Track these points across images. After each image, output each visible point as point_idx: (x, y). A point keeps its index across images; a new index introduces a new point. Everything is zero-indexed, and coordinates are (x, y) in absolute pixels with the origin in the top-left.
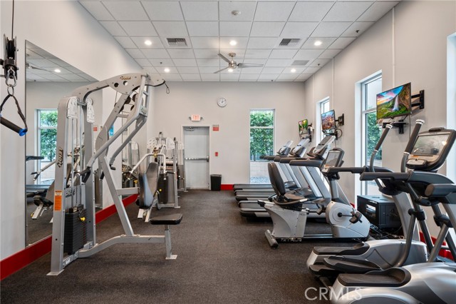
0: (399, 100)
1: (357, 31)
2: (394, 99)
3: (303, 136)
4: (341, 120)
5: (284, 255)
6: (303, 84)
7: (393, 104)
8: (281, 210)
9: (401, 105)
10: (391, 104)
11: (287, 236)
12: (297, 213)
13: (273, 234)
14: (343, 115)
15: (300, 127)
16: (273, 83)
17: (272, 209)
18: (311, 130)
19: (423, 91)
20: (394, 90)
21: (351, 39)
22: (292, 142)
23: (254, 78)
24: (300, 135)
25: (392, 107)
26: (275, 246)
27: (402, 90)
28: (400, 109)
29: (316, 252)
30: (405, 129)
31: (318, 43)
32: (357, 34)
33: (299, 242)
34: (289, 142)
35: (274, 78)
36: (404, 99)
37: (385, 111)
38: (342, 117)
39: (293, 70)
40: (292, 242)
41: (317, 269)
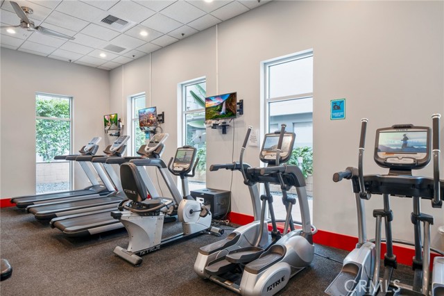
0: (226, 105)
1: (183, 34)
2: (222, 104)
3: (110, 132)
4: (161, 118)
5: (154, 269)
6: (108, 73)
7: (221, 108)
8: (140, 218)
9: (227, 110)
10: (219, 108)
11: (146, 246)
12: (156, 218)
13: (130, 249)
14: (163, 113)
15: (106, 122)
16: (71, 64)
17: (129, 220)
18: (121, 126)
19: (242, 100)
20: (222, 96)
21: (174, 40)
22: (100, 138)
23: (44, 51)
24: (106, 132)
25: (220, 110)
26: (139, 263)
27: (229, 98)
28: (227, 113)
29: (204, 253)
30: (227, 130)
31: (144, 34)
32: (181, 37)
33: (158, 250)
34: (95, 139)
35: (74, 58)
36: (231, 105)
37: (214, 113)
38: (162, 115)
39: (103, 55)
40: (152, 252)
41: (215, 268)
